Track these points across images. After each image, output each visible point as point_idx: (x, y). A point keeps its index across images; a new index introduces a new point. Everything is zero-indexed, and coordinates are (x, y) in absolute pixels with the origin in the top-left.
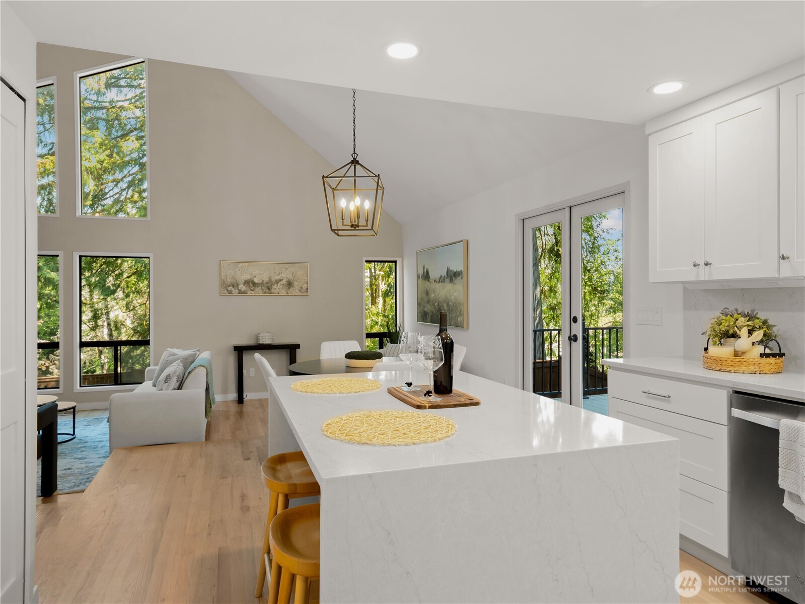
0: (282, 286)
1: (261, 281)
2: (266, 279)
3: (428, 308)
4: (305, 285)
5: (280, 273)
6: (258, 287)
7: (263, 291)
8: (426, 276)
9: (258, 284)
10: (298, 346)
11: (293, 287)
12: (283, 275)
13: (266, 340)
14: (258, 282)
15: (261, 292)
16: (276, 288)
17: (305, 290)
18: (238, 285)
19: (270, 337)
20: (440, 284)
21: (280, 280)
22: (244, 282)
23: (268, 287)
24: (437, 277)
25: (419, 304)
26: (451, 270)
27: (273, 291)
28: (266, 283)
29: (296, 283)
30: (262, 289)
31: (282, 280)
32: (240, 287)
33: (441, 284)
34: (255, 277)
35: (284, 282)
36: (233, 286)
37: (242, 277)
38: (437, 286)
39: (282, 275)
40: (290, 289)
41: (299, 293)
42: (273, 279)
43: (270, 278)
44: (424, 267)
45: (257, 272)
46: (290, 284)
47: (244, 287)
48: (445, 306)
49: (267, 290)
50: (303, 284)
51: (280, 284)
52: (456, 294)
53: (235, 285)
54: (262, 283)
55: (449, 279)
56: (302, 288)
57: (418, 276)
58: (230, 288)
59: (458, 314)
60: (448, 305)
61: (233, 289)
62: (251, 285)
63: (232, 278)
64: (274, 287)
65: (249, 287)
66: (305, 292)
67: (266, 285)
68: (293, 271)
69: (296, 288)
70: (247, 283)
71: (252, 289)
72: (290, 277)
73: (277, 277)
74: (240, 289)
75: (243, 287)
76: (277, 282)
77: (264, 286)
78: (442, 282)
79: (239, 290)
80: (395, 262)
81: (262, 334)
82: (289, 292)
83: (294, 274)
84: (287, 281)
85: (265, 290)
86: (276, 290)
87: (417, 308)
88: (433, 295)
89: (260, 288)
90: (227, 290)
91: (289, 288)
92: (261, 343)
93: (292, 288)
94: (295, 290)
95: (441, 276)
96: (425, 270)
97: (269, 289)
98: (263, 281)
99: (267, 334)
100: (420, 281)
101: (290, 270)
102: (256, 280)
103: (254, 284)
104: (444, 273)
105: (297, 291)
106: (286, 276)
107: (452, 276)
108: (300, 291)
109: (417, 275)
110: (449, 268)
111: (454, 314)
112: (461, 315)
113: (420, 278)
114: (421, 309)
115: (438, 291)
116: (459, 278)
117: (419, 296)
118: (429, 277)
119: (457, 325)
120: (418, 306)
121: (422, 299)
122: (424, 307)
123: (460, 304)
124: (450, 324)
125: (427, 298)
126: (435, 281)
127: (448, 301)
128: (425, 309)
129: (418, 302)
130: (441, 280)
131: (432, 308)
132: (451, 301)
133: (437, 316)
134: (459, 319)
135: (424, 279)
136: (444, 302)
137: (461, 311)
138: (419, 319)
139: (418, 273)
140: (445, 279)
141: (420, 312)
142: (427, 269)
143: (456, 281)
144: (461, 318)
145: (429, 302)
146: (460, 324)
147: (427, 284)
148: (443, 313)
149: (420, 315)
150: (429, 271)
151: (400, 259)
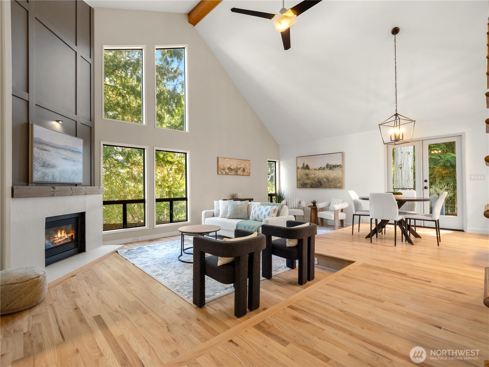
0: (241, 171)
2: (235, 167)
3: (308, 181)
4: (249, 171)
5: (240, 164)
8: (307, 167)
9: (233, 169)
10: (253, 199)
12: (242, 166)
18: (225, 169)
20: (319, 171)
21: (241, 168)
22: (227, 168)
24: (317, 168)
25: (298, 180)
26: (331, 165)
27: (238, 173)
29: (246, 170)
30: (234, 172)
32: (226, 170)
34: (231, 166)
35: (242, 169)
37: (227, 166)
38: (317, 171)
43: (237, 167)
44: (304, 164)
45: (232, 163)
46: (244, 170)
48: (325, 180)
49: (236, 173)
52: (335, 175)
55: (329, 168)
57: (298, 168)
58: (222, 171)
59: (337, 183)
60: (327, 179)
62: (230, 170)
63: (223, 166)
64: (239, 171)
66: (249, 174)
67: (235, 170)
71: (231, 172)
72: (244, 166)
73: (239, 167)
78: (321, 170)
79: (226, 172)
80: (276, 162)
82: (244, 174)
83: (246, 165)
87: (297, 182)
88: (313, 176)
90: (221, 172)
91: (244, 172)
93: (245, 172)
94: (246, 173)
95: (321, 167)
96: (305, 165)
97: (237, 172)
100: (300, 170)
101: (244, 163)
102: (232, 168)
103: (231, 169)
104: (324, 165)
107: (331, 167)
108: (247, 173)
110: (329, 164)
111: (333, 183)
112: (340, 183)
113: (300, 168)
114: (301, 182)
115: (317, 174)
116: (338, 168)
117: (298, 176)
118: (309, 168)
119: (336, 187)
120: (298, 181)
121: (302, 178)
122: (304, 181)
123: (338, 178)
124: (330, 187)
125: (306, 177)
126: (315, 169)
127: (328, 178)
128: (305, 182)
129: (298, 179)
130: (320, 169)
131: (312, 181)
132: (330, 178)
133: (317, 184)
134: (338, 185)
135: (304, 169)
136: (324, 178)
137: (339, 182)
138: (298, 187)
139: (298, 166)
140: (325, 168)
141: (300, 184)
142: (307, 165)
143: (335, 169)
144: (340, 184)
145: (308, 179)
146: (340, 187)
147: (307, 171)
148: (323, 182)
149: (300, 185)
150: (309, 165)
151: (279, 161)
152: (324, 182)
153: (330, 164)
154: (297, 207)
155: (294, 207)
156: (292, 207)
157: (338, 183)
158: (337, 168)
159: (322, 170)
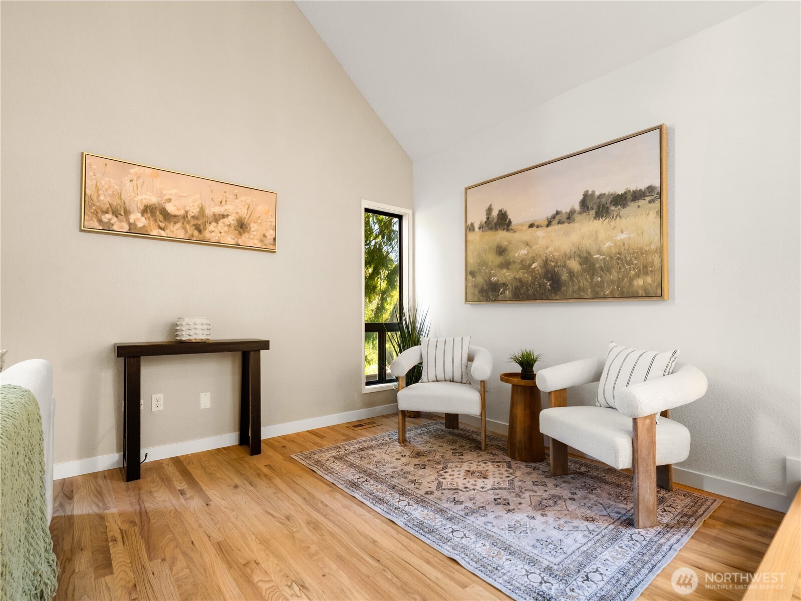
0: (226, 229)
1: (182, 212)
2: (194, 211)
3: (505, 276)
4: (272, 232)
5: (223, 203)
6: (175, 223)
7: (186, 232)
8: (502, 222)
9: (175, 216)
10: (265, 345)
11: (249, 232)
12: (229, 208)
13: (195, 331)
14: (177, 213)
15: (181, 234)
16: (213, 232)
17: (272, 241)
18: (127, 213)
19: (205, 327)
20: (550, 228)
21: (224, 216)
22: (142, 208)
23: (197, 227)
25: (470, 273)
26: (601, 196)
27: (207, 235)
28: (193, 217)
29: (253, 227)
30: (184, 228)
31: (227, 216)
32: (132, 218)
33: (555, 227)
34: (169, 200)
35: (231, 220)
36: (116, 213)
37: (139, 198)
38: (540, 233)
39: (227, 207)
40: (244, 236)
41: (259, 245)
42: (209, 212)
43: (202, 210)
44: (489, 210)
45: (174, 191)
46: (242, 226)
47: (143, 219)
48: (574, 265)
49: (196, 233)
50: (267, 230)
51: (223, 223)
52: (623, 236)
53: (120, 211)
54: (185, 217)
55: (593, 212)
56: (265, 236)
57: (470, 228)
58: (108, 216)
59: (633, 273)
60: (587, 260)
61: (114, 220)
62: (161, 217)
63: (113, 196)
64: (211, 227)
65: (156, 221)
66: (269, 244)
67: (193, 223)
68: (249, 201)
69: (254, 236)
70: (148, 210)
71: (162, 225)
72: (243, 212)
73: (218, 210)
74: (132, 221)
75: (139, 219)
76: (217, 218)
77: (188, 222)
78: (559, 223)
79: (130, 224)
80: (400, 217)
81: (187, 320)
82: (240, 241)
83: (251, 208)
84: (237, 220)
85: (190, 232)
86: (213, 234)
87: (466, 279)
88: (523, 252)
89: (179, 225)
90: (100, 221)
91: (240, 234)
92: (184, 339)
93: (246, 235)
94: (252, 239)
95: (558, 213)
96: (495, 213)
97: (200, 231)
98: (187, 212)
99: (199, 321)
100: (475, 236)
101: (243, 198)
102: (171, 208)
103: (167, 216)
105: (256, 241)
106: (235, 209)
108: (261, 241)
109: (467, 227)
110: (593, 192)
111: (614, 275)
112: (646, 273)
113: (477, 229)
114: (480, 279)
115: (542, 242)
116: (641, 202)
117: (471, 260)
118: (510, 222)
119: (627, 294)
120: (470, 277)
121: (483, 263)
122: (491, 275)
123: (641, 252)
124: (597, 295)
125: (499, 260)
126: (531, 226)
127: (589, 253)
128: (494, 279)
129: (469, 270)
130: (556, 221)
131: (520, 275)
132: (599, 252)
133: (541, 285)
134: (639, 282)
135: (491, 229)
136: (570, 258)
137: (645, 267)
138: (470, 297)
139: (469, 223)
140: (576, 216)
141: (475, 286)
142: (500, 211)
143: (624, 212)
144: (649, 279)
145: (506, 265)
146: (646, 290)
147: (501, 236)
148: (565, 277)
149: (476, 292)
150: (508, 213)
151: (411, 213)
152: (571, 274)
153: (597, 193)
154: (458, 376)
155: (449, 376)
156: (440, 376)
157: (638, 275)
158: (632, 206)
159: (563, 223)
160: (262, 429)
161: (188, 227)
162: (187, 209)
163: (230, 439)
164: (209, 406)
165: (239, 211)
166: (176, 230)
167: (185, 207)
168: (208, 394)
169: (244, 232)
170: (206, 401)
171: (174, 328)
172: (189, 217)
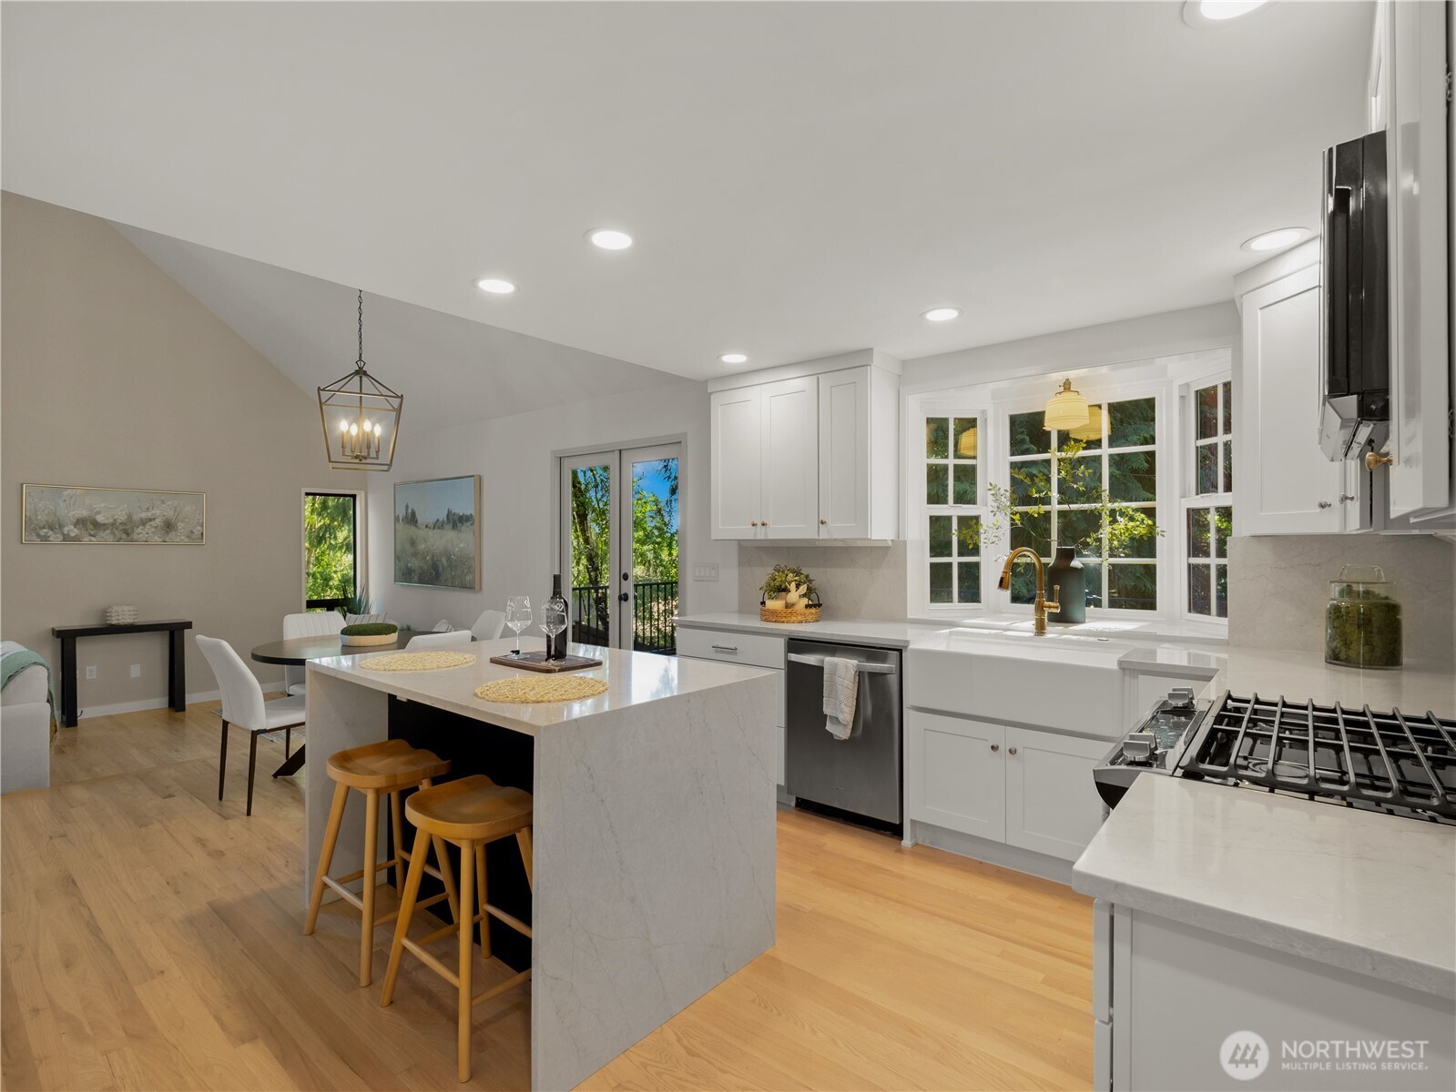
0: (153, 530)
1: (111, 521)
2: (122, 517)
3: (415, 564)
4: (199, 528)
5: (150, 509)
6: (105, 530)
7: (115, 536)
8: (412, 519)
9: (104, 524)
10: (189, 625)
11: (176, 530)
12: (156, 512)
13: (123, 616)
14: (106, 522)
15: (111, 538)
16: (140, 533)
17: (199, 536)
18: (61, 526)
19: (131, 613)
20: (435, 531)
21: (150, 520)
22: (75, 521)
23: (125, 531)
24: (431, 521)
25: (397, 558)
26: (454, 514)
27: (135, 536)
28: (121, 523)
29: (181, 526)
30: (113, 533)
31: (154, 519)
32: (66, 529)
33: (437, 531)
34: (99, 513)
35: (158, 522)
36: (51, 528)
37: (72, 513)
38: (431, 533)
39: (154, 512)
40: (170, 535)
41: (186, 540)
42: (136, 518)
43: (130, 517)
44: (407, 507)
45: (103, 505)
46: (169, 526)
47: (75, 530)
48: (444, 560)
49: (124, 536)
50: (194, 527)
51: (150, 525)
52: (462, 545)
53: (55, 526)
54: (113, 524)
55: (451, 525)
56: (192, 532)
57: (397, 519)
58: (45, 530)
59: (465, 571)
60: (449, 559)
61: (51, 533)
62: (90, 526)
63: (49, 514)
64: (139, 530)
65: (87, 530)
66: (197, 539)
67: (122, 527)
68: (175, 505)
69: (181, 533)
70: (80, 522)
71: (92, 532)
72: (170, 514)
73: (143, 515)
74: (66, 532)
75: (72, 530)
76: (144, 522)
77: (117, 529)
78: (439, 528)
79: (64, 535)
80: (354, 497)
81: (115, 608)
82: (167, 539)
83: (178, 510)
84: (164, 522)
85: (118, 536)
86: (141, 535)
87: (395, 563)
88: (423, 546)
89: (108, 531)
90: (38, 535)
91: (167, 533)
92: (113, 623)
93: (173, 533)
94: (179, 536)
95: (438, 520)
96: (410, 511)
97: (128, 534)
98: (115, 520)
99: (126, 608)
100: (400, 526)
101: (170, 503)
102: (100, 519)
103: (96, 525)
104: (443, 516)
105: (183, 538)
106: (161, 512)
107: (457, 521)
108: (189, 537)
109: (395, 518)
110: (451, 510)
111: (459, 572)
112: (470, 572)
113: (400, 521)
114: (402, 563)
115: (431, 541)
116: (469, 524)
117: (398, 548)
118: (417, 521)
119: (463, 585)
120: (397, 560)
121: (403, 551)
122: (408, 560)
123: (468, 558)
124: (453, 585)
125: (411, 550)
126: (426, 526)
127: (450, 554)
128: (409, 564)
129: (396, 555)
130: (437, 526)
131: (422, 563)
132: (454, 554)
133: (431, 574)
134: (468, 578)
135: (408, 523)
136: (442, 556)
137: (471, 568)
138: (397, 577)
139: (396, 514)
140: (445, 525)
141: (400, 568)
142: (412, 510)
143: (463, 528)
144: (471, 577)
145: (415, 554)
146: (470, 583)
147: (412, 531)
148: (441, 569)
149: (400, 573)
150: (416, 512)
151: (363, 493)
152: (443, 567)
153: (453, 512)
157: (467, 573)
158: (465, 525)
160: (187, 696)
161: (116, 532)
162: (116, 517)
163: (160, 702)
164: (139, 675)
165: (166, 513)
166: (106, 534)
167: (113, 516)
168: (138, 666)
169: (171, 531)
170: (135, 671)
171: (104, 613)
172: (118, 524)
